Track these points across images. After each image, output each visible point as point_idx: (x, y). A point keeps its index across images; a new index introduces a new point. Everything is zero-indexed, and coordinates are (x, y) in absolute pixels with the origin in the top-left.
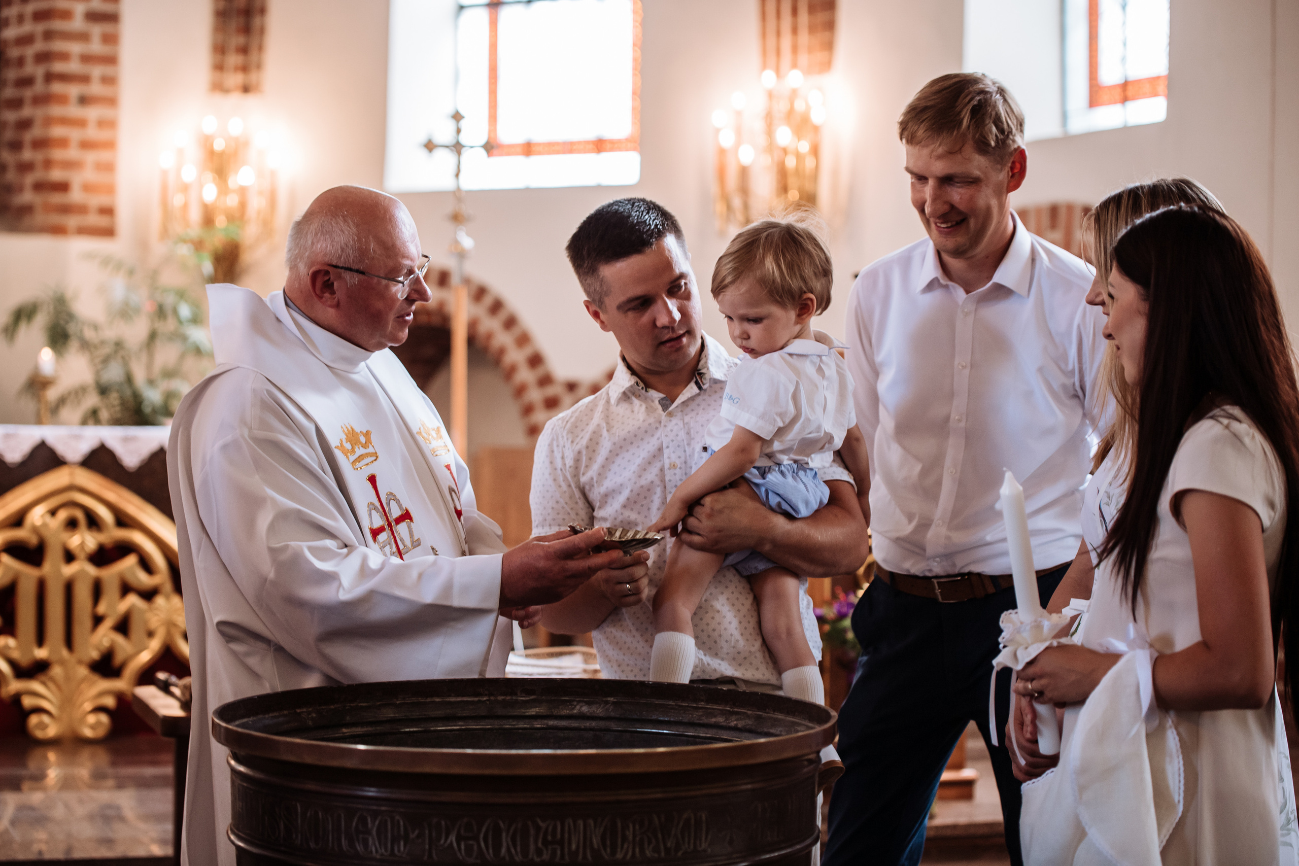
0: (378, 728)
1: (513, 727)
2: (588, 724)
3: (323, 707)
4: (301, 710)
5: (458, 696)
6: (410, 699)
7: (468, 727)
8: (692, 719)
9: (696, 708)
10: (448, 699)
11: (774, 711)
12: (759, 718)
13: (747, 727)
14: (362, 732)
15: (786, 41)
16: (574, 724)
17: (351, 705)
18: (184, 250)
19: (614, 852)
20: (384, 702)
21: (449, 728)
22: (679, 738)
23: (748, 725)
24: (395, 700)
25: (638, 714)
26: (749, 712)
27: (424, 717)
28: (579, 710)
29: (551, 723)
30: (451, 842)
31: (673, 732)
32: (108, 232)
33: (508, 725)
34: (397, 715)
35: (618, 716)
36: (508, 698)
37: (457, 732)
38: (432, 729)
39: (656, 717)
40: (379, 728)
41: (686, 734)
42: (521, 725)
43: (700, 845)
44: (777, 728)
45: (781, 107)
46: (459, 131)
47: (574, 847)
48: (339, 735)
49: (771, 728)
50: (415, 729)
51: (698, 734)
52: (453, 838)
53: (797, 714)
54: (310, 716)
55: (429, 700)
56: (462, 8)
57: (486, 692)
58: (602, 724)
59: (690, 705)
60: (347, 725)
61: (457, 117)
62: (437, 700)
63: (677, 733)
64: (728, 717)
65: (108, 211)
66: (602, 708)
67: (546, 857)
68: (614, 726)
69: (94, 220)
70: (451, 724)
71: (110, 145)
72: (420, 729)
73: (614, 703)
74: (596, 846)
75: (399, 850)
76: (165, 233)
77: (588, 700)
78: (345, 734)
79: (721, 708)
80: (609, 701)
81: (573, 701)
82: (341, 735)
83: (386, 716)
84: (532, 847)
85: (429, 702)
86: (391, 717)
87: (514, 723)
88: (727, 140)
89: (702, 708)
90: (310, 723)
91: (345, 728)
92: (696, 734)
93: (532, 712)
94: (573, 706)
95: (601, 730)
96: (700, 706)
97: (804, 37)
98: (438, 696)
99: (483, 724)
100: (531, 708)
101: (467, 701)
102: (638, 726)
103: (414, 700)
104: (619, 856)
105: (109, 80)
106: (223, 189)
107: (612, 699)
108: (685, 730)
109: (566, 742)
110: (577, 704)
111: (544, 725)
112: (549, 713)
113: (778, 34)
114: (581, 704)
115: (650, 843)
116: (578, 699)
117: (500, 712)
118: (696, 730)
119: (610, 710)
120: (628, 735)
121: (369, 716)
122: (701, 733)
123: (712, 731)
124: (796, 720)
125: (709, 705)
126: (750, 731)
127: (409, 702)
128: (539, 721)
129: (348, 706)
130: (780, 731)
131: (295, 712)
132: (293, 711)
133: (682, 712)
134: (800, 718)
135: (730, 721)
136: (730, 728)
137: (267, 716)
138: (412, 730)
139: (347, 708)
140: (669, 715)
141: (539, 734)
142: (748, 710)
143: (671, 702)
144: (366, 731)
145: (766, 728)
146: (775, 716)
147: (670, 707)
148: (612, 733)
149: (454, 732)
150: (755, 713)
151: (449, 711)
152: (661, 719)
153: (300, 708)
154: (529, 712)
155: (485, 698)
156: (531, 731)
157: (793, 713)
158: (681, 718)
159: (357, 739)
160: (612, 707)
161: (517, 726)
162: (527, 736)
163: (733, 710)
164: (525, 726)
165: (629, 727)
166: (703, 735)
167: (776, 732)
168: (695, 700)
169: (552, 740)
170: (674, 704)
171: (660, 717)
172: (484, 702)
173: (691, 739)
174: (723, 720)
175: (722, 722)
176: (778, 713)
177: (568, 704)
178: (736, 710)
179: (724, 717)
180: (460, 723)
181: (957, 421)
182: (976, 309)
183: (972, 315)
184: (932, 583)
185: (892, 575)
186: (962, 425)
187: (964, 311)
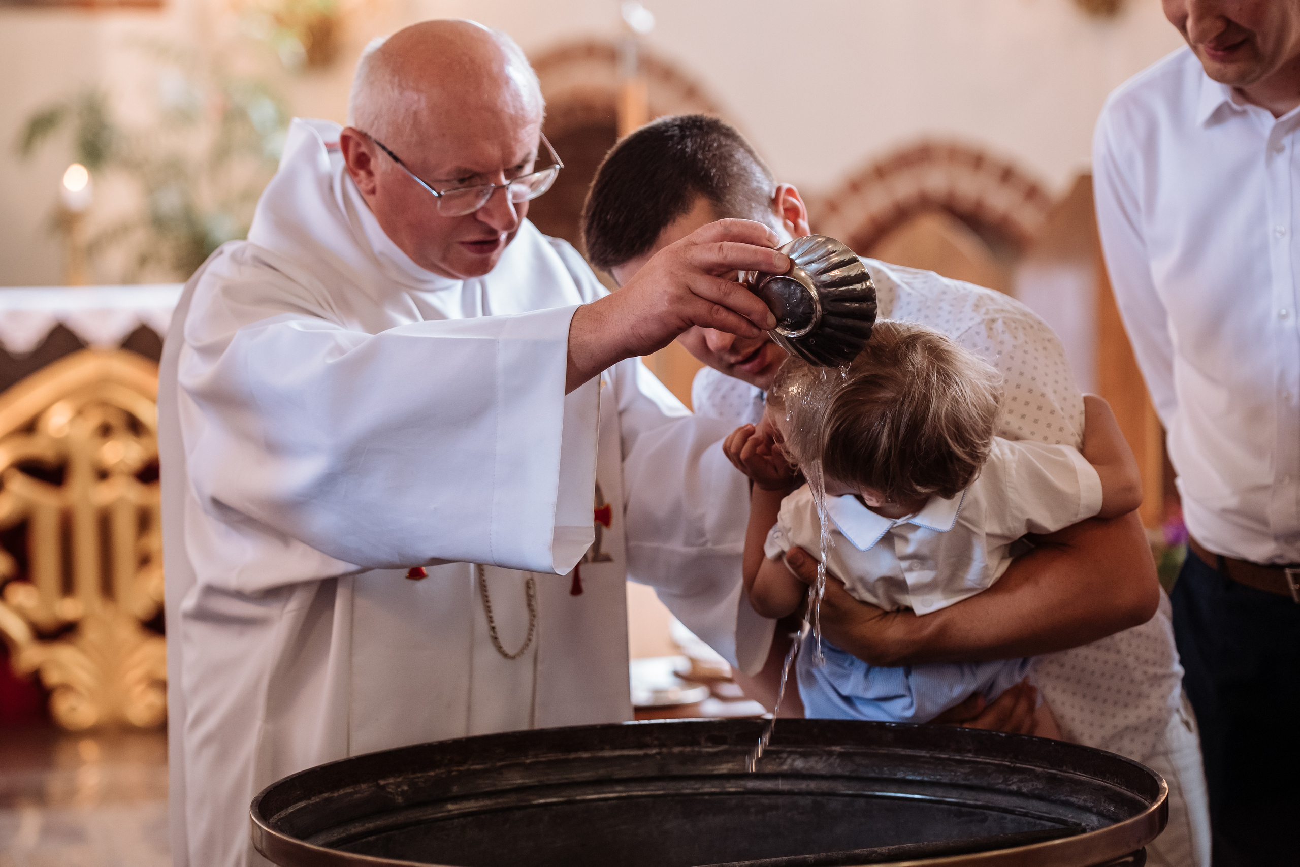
0: (500, 800)
1: (694, 792)
2: (803, 785)
3: (419, 775)
4: (387, 782)
5: (614, 748)
6: (546, 756)
7: (630, 794)
8: (955, 779)
9: (961, 763)
10: (601, 754)
11: (1075, 770)
12: (1052, 779)
13: (1037, 792)
14: (476, 807)
16: (782, 785)
17: (461, 769)
20: (507, 763)
21: (603, 796)
22: (937, 805)
23: (1037, 789)
24: (523, 758)
25: (877, 771)
26: (1039, 770)
27: (566, 781)
28: (791, 765)
29: (751, 784)
31: (927, 798)
33: (688, 789)
34: (527, 781)
35: (847, 774)
36: (688, 749)
37: (614, 802)
38: (578, 798)
39: (902, 776)
40: (502, 801)
41: (948, 800)
42: (708, 788)
44: (1079, 796)
48: (442, 814)
49: (1071, 796)
50: (554, 800)
51: (964, 801)
53: (1108, 775)
54: (399, 790)
55: (573, 756)
57: (656, 742)
58: (825, 785)
59: (952, 757)
60: (455, 799)
62: (585, 755)
63: (932, 798)
64: (1007, 776)
66: (824, 762)
68: (842, 788)
70: (606, 790)
72: (561, 799)
73: (841, 755)
77: (800, 750)
78: (453, 813)
79: (997, 762)
80: (834, 751)
81: (782, 752)
82: (447, 814)
83: (511, 783)
85: (573, 759)
86: (519, 783)
87: (697, 786)
89: (968, 762)
90: (400, 800)
91: (452, 804)
92: (961, 801)
93: (723, 769)
94: (782, 760)
95: (823, 794)
96: (967, 759)
98: (586, 750)
99: (652, 788)
100: (721, 763)
101: (628, 757)
102: (878, 788)
103: (552, 756)
107: (837, 749)
108: (944, 795)
109: (774, 813)
110: (788, 757)
111: (740, 788)
114: (793, 757)
116: (789, 749)
117: (676, 770)
118: (961, 795)
119: (836, 765)
120: (862, 802)
121: (486, 785)
122: (970, 800)
123: (984, 798)
124: (1107, 784)
125: (979, 758)
126: (1040, 798)
127: (544, 759)
128: (732, 781)
129: (455, 770)
130: (1085, 801)
131: (378, 784)
132: (375, 783)
133: (941, 767)
134: (1114, 782)
135: (1010, 783)
136: (1011, 793)
137: (336, 795)
138: (549, 800)
139: (454, 773)
140: (922, 771)
141: (734, 802)
142: (1036, 766)
143: (923, 753)
144: (482, 806)
145: (1063, 794)
146: (1077, 777)
147: (922, 760)
148: (839, 798)
149: (610, 802)
150: (1046, 772)
151: (602, 772)
152: (910, 777)
153: (384, 778)
154: (717, 769)
155: (654, 751)
156: (723, 797)
157: (1102, 775)
158: (938, 777)
159: (470, 819)
160: (838, 761)
161: (701, 791)
162: (716, 804)
163: (1014, 766)
164: (713, 790)
165: (865, 791)
166: (972, 802)
167: (1078, 802)
168: (959, 751)
169: (752, 810)
170: (928, 755)
171: (908, 775)
172: (653, 756)
173: (953, 808)
174: (1000, 781)
175: (999, 783)
176: (1080, 772)
177: (775, 756)
178: (1018, 765)
179: (1001, 776)
180: (619, 788)
181: (1282, 317)
182: (1293, 143)
183: (1287, 152)
184: (1284, 575)
185: (1221, 558)
186: (1290, 323)
187: (1275, 148)
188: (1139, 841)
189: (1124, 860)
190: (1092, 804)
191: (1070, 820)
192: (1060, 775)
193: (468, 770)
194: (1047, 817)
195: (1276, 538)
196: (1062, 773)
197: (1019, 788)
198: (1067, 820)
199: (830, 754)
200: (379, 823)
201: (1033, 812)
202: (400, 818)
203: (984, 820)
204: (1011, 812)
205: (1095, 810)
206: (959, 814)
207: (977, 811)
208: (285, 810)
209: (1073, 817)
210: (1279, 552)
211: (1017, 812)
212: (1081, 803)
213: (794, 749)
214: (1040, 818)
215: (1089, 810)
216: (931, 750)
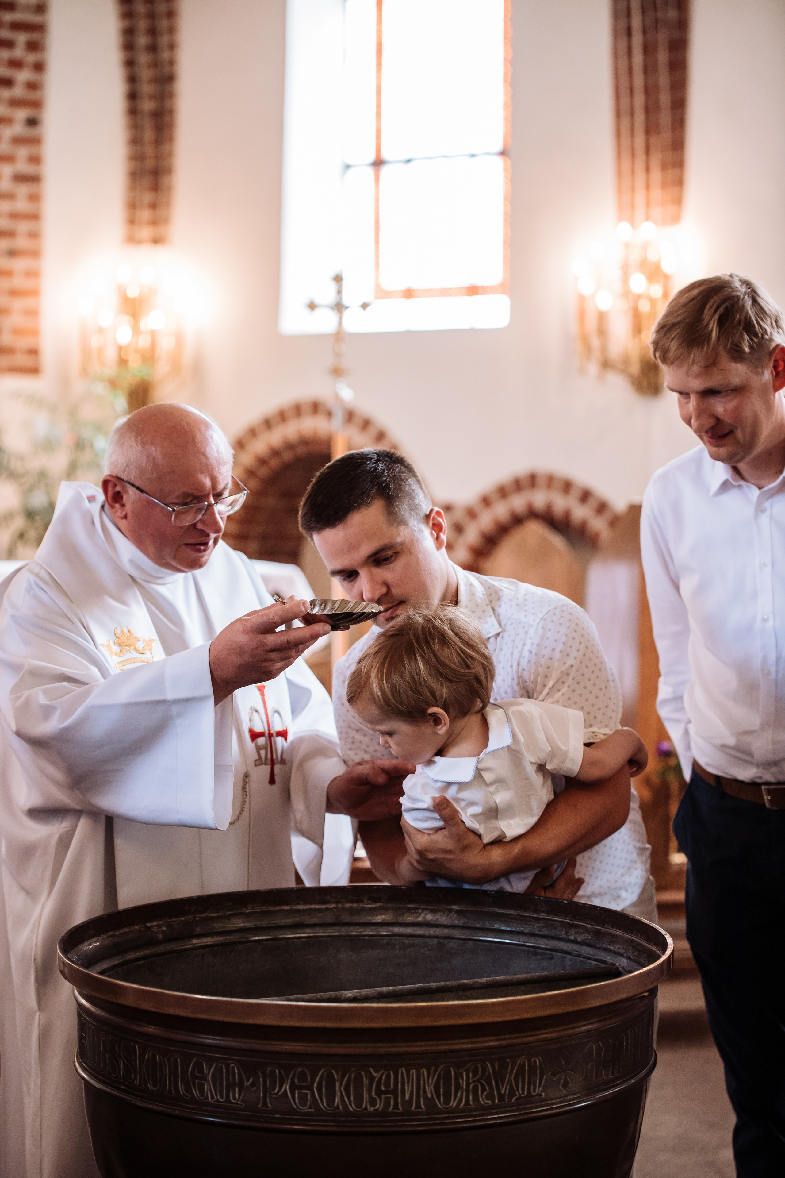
0: (228, 937)
1: (359, 934)
2: (432, 931)
3: (174, 920)
4: (152, 924)
5: (306, 904)
6: (260, 908)
7: (316, 934)
8: (533, 930)
9: (538, 919)
10: (296, 907)
12: (598, 933)
13: (587, 941)
14: (212, 942)
15: (640, 196)
16: (420, 931)
17: (202, 916)
18: (100, 389)
19: (447, 1101)
20: (234, 912)
21: (297, 935)
22: (521, 947)
23: (588, 939)
24: (245, 909)
25: (481, 923)
26: (589, 926)
27: (273, 925)
28: (424, 918)
29: (397, 930)
30: (286, 1090)
31: (515, 942)
32: (34, 371)
33: (354, 932)
34: (246, 925)
35: (461, 924)
36: (355, 905)
37: (305, 940)
38: (281, 937)
39: (498, 927)
41: (528, 944)
42: (368, 932)
43: (535, 1091)
44: (615, 945)
45: (635, 256)
46: (339, 292)
47: (407, 1096)
48: (189, 946)
49: (610, 945)
50: (264, 938)
51: (539, 945)
52: (287, 1086)
53: (634, 932)
54: (160, 930)
55: (278, 908)
56: (348, 167)
57: (334, 900)
58: (446, 932)
59: (532, 916)
60: (198, 936)
61: (338, 279)
62: (286, 908)
63: (518, 943)
64: (568, 930)
65: (34, 352)
66: (446, 916)
67: (379, 1106)
68: (457, 934)
69: (21, 360)
70: (299, 932)
71: (34, 293)
72: (269, 937)
73: (457, 912)
74: (429, 1095)
75: (234, 1098)
76: (85, 371)
77: (432, 907)
78: (196, 945)
79: (561, 920)
80: (453, 909)
81: (418, 908)
82: (192, 946)
83: (236, 925)
84: (366, 1096)
85: (278, 910)
86: (241, 926)
87: (361, 930)
88: (586, 288)
89: (543, 919)
90: (160, 936)
91: (196, 939)
92: (536, 945)
93: (378, 919)
94: (418, 914)
95: (445, 938)
96: (542, 917)
97: (657, 193)
99: (331, 931)
100: (377, 915)
101: (315, 908)
102: (482, 935)
103: (264, 908)
104: (453, 1104)
105: (34, 235)
106: (136, 330)
107: (455, 907)
108: (526, 941)
109: (412, 949)
110: (422, 912)
111: (390, 932)
112: (394, 921)
113: (633, 190)
114: (425, 912)
115: (483, 1090)
116: (422, 907)
117: (346, 918)
118: (537, 941)
119: (454, 919)
120: (471, 943)
121: (218, 926)
122: (542, 945)
123: (552, 943)
124: (633, 938)
125: (549, 917)
126: (589, 945)
127: (258, 910)
128: (385, 928)
129: (198, 916)
130: (619, 948)
131: (146, 926)
132: (144, 925)
133: (523, 922)
134: (638, 937)
135: (569, 934)
136: (570, 941)
137: (117, 933)
138: (261, 938)
139: (197, 919)
140: (511, 925)
141: (385, 941)
142: (587, 924)
143: (512, 912)
144: (215, 941)
145: (604, 943)
146: (613, 932)
147: (512, 916)
148: (455, 941)
149: (302, 940)
150: (594, 928)
151: (297, 919)
152: (504, 928)
153: (150, 921)
154: (375, 919)
155: (332, 906)
156: (377, 938)
157: (630, 931)
158: (522, 929)
159: (207, 950)
160: (455, 916)
161: (363, 933)
162: (373, 942)
163: (572, 923)
164: (372, 933)
165: (472, 936)
166: (544, 946)
167: (614, 949)
168: (536, 911)
169: (398, 947)
170: (515, 913)
171: (502, 926)
172: (331, 909)
173: (532, 949)
174: (563, 933)
175: (562, 934)
176: (616, 929)
177: (413, 911)
178: (575, 922)
179: (564, 929)
180: (308, 930)
181: (765, 620)
182: (771, 506)
183: (768, 512)
184: (761, 790)
185: (717, 778)
186: (770, 624)
187: (759, 509)
188: (653, 983)
189: (642, 995)
190: (623, 951)
191: (608, 961)
192: (603, 930)
193: (207, 917)
194: (594, 958)
195: (758, 765)
196: (604, 929)
197: (576, 938)
198: (607, 961)
199: (450, 911)
200: (146, 952)
201: (584, 954)
202: (161, 949)
203: (552, 958)
204: (570, 953)
205: (625, 955)
206: (535, 954)
207: (547, 952)
208: (82, 944)
209: (610, 959)
210: (758, 775)
211: (573, 954)
212: (616, 950)
213: (426, 907)
214: (589, 958)
215: (621, 955)
216: (518, 910)
